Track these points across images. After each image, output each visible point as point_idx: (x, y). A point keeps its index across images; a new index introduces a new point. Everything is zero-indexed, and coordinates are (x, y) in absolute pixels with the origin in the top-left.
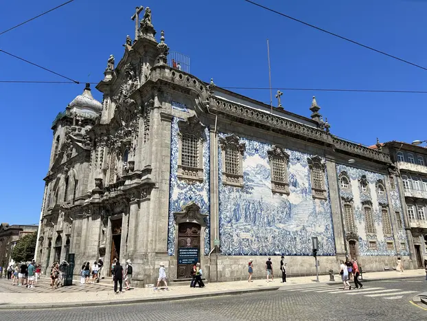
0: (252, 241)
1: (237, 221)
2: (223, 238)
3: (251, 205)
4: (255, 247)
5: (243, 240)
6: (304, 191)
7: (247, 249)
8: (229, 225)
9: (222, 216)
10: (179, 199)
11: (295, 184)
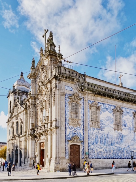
0: (103, 153)
1: (97, 143)
2: (90, 151)
3: (103, 136)
4: (104, 155)
5: (99, 152)
6: (130, 129)
7: (101, 156)
8: (93, 145)
9: (90, 141)
10: (70, 134)
11: (126, 125)
